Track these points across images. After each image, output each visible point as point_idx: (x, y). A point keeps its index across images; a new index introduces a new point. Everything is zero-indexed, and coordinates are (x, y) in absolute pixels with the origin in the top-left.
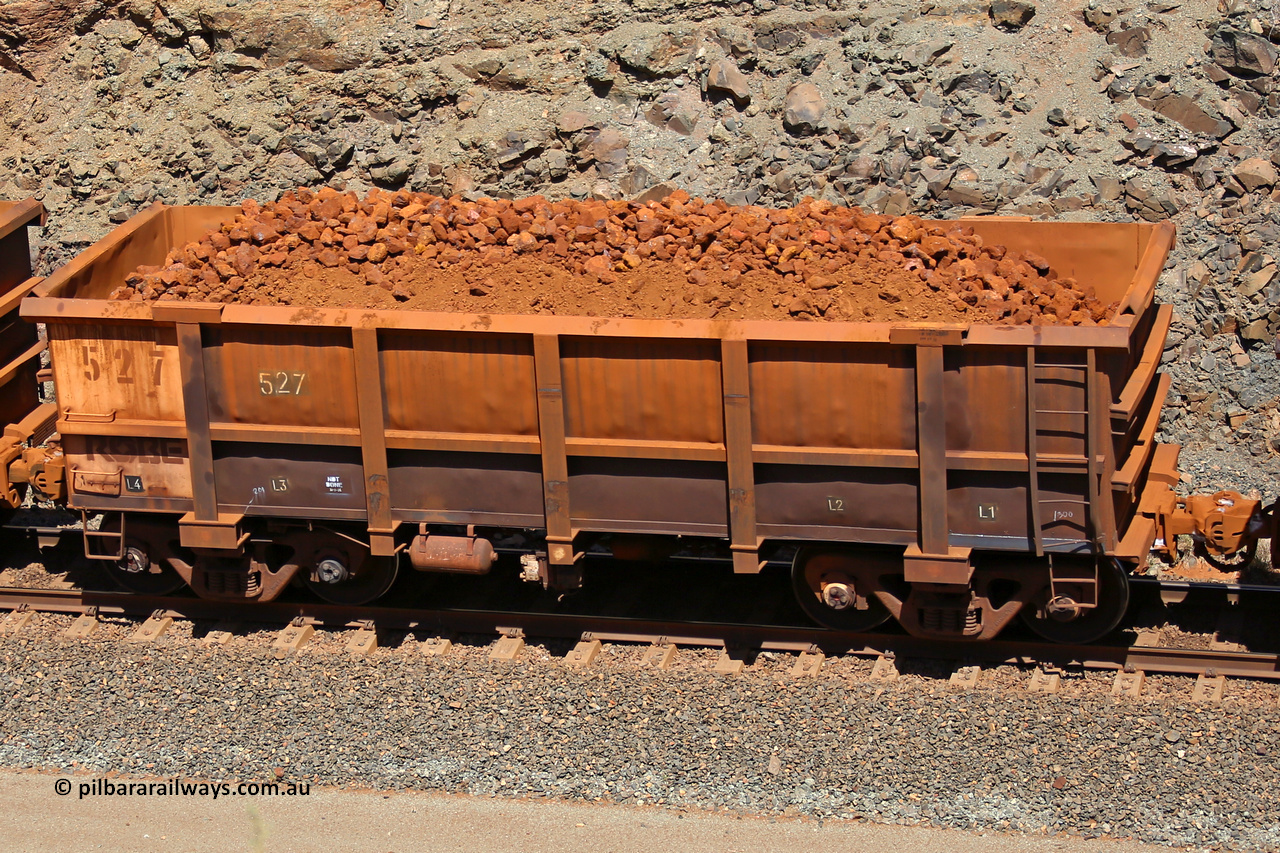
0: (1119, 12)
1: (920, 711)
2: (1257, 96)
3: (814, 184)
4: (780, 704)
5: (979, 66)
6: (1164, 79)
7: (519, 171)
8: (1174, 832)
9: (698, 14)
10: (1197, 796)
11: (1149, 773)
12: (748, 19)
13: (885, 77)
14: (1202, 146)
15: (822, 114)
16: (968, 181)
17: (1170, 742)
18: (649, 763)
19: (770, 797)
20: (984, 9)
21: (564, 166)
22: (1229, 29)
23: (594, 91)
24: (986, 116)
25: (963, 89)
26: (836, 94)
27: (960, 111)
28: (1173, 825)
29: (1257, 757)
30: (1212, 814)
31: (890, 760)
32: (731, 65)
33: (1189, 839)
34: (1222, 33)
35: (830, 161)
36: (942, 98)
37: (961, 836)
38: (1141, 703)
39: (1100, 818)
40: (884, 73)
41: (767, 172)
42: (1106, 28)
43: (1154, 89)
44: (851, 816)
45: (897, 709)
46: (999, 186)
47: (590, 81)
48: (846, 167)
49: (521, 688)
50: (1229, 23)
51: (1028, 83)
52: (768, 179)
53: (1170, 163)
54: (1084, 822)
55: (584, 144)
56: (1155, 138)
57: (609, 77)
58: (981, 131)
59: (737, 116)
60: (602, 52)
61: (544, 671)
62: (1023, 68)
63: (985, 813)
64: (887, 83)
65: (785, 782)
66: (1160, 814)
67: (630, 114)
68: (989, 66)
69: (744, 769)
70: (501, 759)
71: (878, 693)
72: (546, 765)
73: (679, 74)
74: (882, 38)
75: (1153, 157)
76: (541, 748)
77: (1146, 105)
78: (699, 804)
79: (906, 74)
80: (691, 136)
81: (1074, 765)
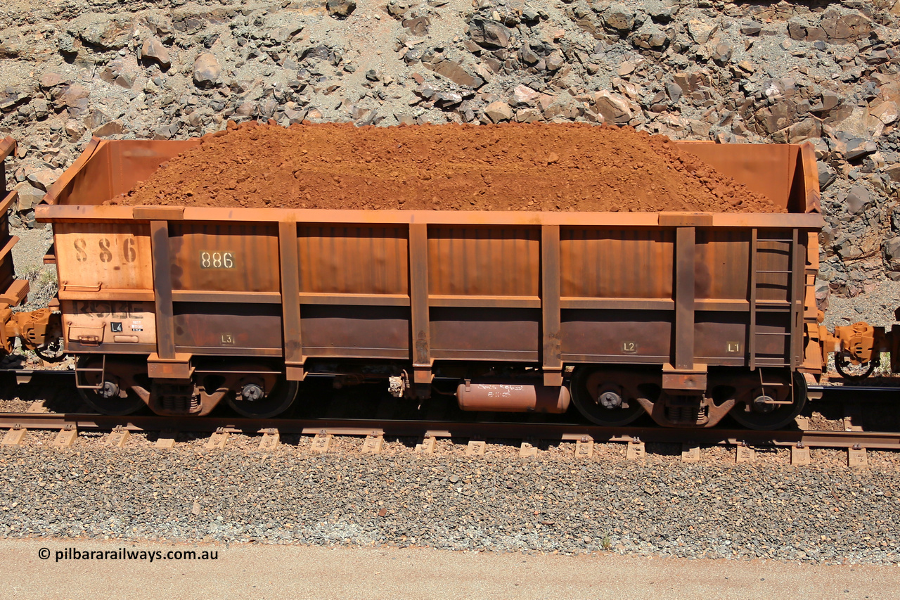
0: (410, 6)
1: (291, 469)
2: (498, 61)
3: (214, 121)
4: (199, 468)
5: (321, 42)
6: (440, 50)
7: (14, 114)
8: (456, 541)
9: (134, 7)
10: (470, 517)
11: (439, 503)
12: (167, 10)
13: (259, 49)
14: (465, 94)
15: (218, 74)
16: (317, 117)
17: (452, 483)
18: (112, 511)
19: (193, 530)
20: (323, 4)
21: (45, 110)
22: (480, 18)
23: (65, 59)
24: (326, 75)
25: (311, 57)
26: (227, 60)
27: (310, 72)
28: (455, 537)
29: (507, 490)
30: (479, 528)
31: (273, 502)
32: (157, 41)
33: (465, 545)
34: (475, 20)
35: (225, 106)
36: (297, 63)
37: (320, 550)
38: (433, 458)
39: (408, 534)
40: (259, 46)
41: (183, 112)
42: (402, 17)
43: (433, 57)
44: (248, 540)
45: (277, 468)
46: (336, 121)
47: (62, 52)
48: (235, 109)
49: (24, 463)
50: (479, 14)
51: (352, 53)
52: (184, 118)
53: (445, 105)
54: (398, 537)
55: (59, 95)
56: (435, 89)
57: (74, 50)
58: (323, 85)
59: (162, 75)
60: (69, 32)
61: (39, 452)
62: (350, 43)
63: (335, 534)
64: (261, 53)
65: (204, 519)
66: (447, 530)
67: (89, 75)
68: (327, 42)
69: (176, 512)
70: (10, 512)
71: (264, 458)
72: (41, 515)
73: (122, 47)
74: (257, 23)
75: (434, 101)
76: (38, 504)
77: (428, 67)
78: (146, 537)
79: (273, 47)
80: (131, 89)
81: (391, 500)
